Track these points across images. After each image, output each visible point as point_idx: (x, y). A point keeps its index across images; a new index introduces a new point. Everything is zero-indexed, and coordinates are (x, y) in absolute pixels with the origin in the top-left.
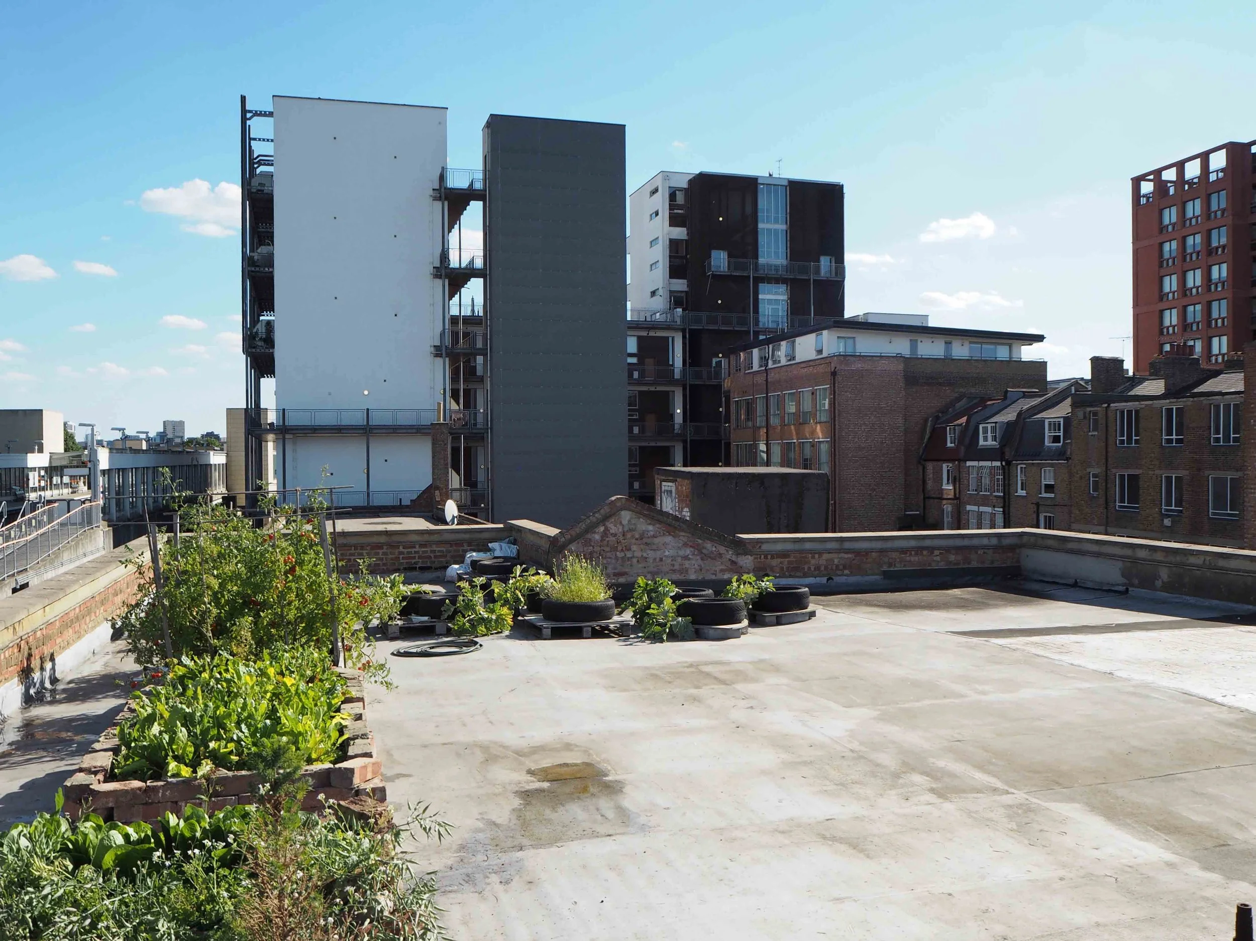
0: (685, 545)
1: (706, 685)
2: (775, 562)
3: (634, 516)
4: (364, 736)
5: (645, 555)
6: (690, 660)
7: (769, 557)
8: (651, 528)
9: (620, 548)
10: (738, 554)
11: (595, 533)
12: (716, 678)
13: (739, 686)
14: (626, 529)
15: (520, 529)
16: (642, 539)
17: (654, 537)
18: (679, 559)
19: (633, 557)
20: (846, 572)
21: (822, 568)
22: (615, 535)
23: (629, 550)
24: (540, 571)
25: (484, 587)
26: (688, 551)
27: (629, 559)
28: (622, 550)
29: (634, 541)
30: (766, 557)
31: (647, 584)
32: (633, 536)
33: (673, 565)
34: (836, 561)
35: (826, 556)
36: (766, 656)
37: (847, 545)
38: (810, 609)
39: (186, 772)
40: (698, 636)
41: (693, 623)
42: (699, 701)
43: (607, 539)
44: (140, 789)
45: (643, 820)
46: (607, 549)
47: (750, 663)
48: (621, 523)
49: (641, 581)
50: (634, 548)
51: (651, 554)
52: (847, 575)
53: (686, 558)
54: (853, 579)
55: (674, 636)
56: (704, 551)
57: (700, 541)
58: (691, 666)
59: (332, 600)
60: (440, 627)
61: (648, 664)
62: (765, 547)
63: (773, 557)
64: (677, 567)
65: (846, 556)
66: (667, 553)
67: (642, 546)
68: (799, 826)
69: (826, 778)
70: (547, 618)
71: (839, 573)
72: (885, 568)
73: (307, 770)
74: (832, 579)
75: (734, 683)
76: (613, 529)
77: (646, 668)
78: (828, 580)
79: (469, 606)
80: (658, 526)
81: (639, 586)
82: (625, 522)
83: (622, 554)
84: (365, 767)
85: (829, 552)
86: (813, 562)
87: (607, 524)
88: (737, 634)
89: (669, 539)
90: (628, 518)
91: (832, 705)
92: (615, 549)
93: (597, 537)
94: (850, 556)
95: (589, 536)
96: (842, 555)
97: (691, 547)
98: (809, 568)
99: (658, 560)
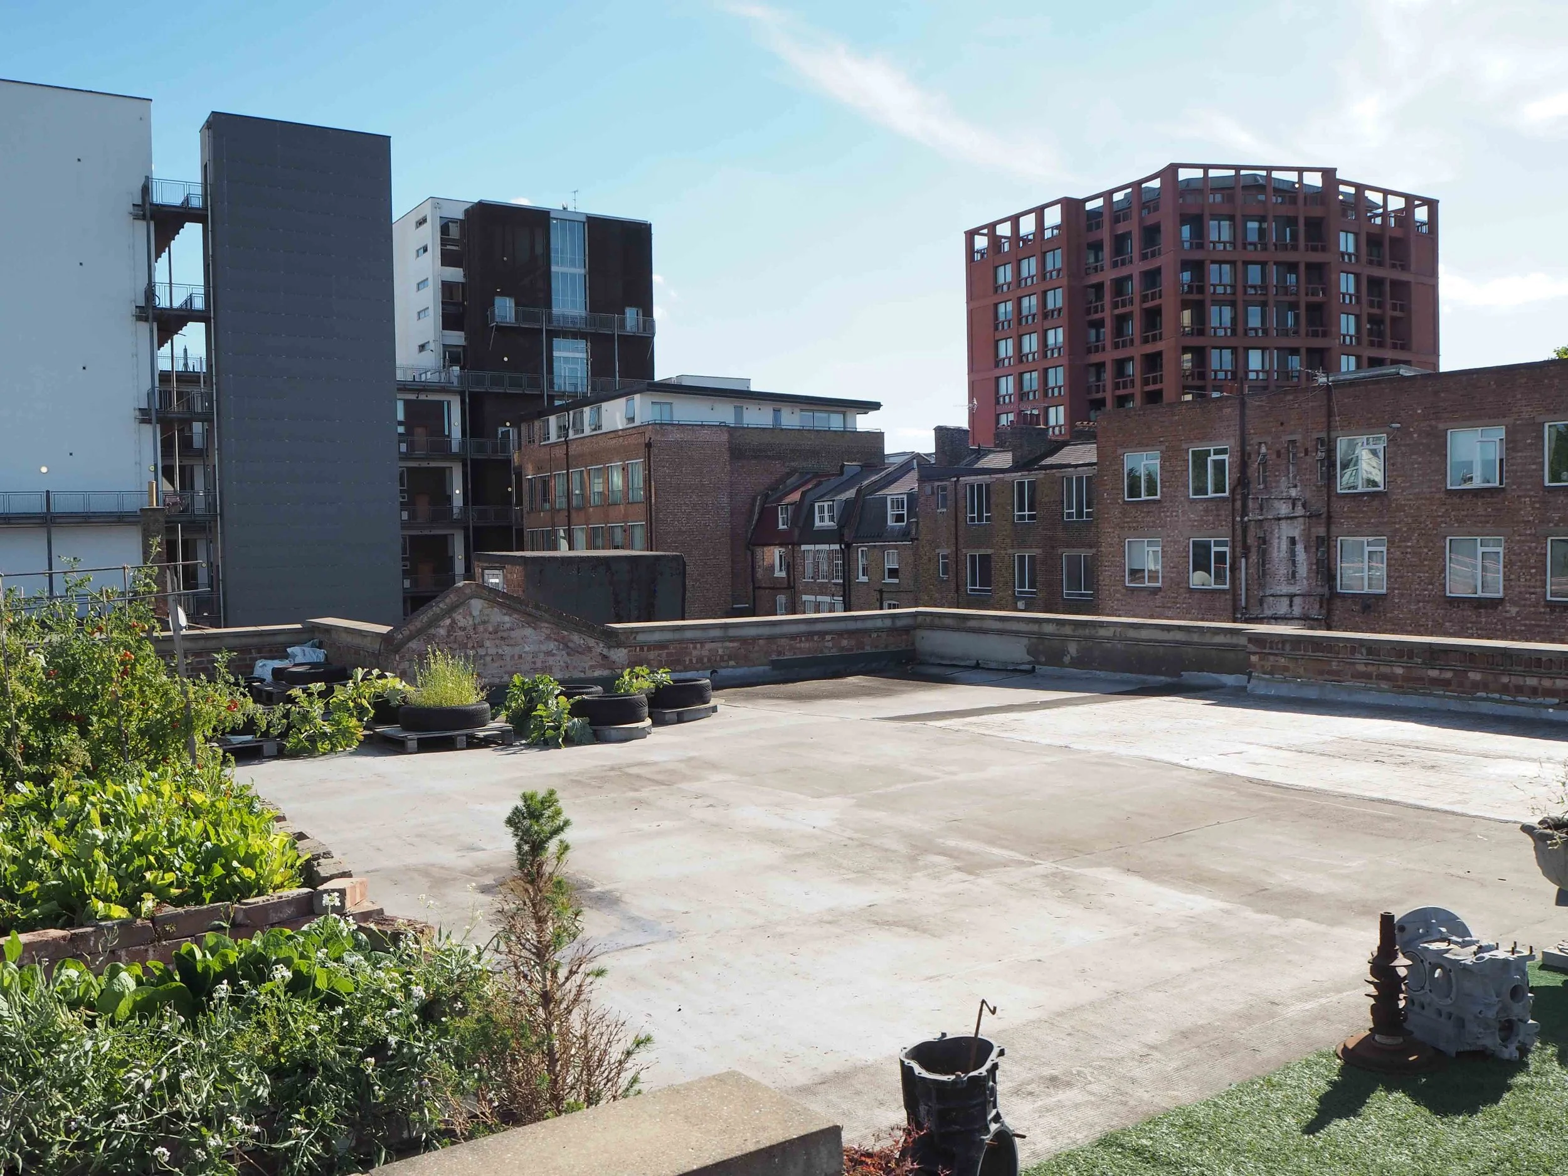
0: (548, 638)
1: (642, 787)
2: (652, 655)
3: (486, 605)
4: (327, 855)
5: (500, 651)
6: (609, 763)
7: (645, 649)
8: (507, 618)
9: (470, 645)
10: (609, 648)
11: (439, 626)
12: (649, 779)
13: (685, 786)
14: (477, 622)
15: (329, 629)
16: (496, 632)
17: (511, 629)
18: (541, 656)
19: (486, 654)
20: (732, 663)
21: (706, 660)
22: (464, 629)
23: (482, 646)
24: (387, 674)
25: (322, 695)
26: (552, 646)
27: (481, 657)
28: (473, 647)
29: (487, 635)
30: (642, 649)
31: (523, 683)
32: (486, 630)
33: (534, 663)
34: (720, 652)
35: (708, 646)
36: (692, 754)
37: (732, 632)
38: (712, 703)
39: (119, 912)
40: (598, 738)
41: (590, 724)
42: (648, 804)
43: (455, 634)
44: (64, 938)
45: (665, 926)
47: (681, 761)
48: (471, 614)
49: (517, 679)
50: (488, 643)
51: (507, 651)
52: (733, 667)
53: (549, 653)
54: (740, 671)
55: (570, 741)
56: (570, 644)
57: (566, 633)
58: (612, 769)
59: (187, 706)
60: (269, 747)
61: (561, 770)
62: (641, 638)
63: (649, 650)
64: (539, 665)
65: (731, 645)
66: (527, 649)
67: (498, 642)
68: (843, 914)
69: (840, 866)
70: (407, 728)
71: (722, 664)
72: (774, 657)
73: (281, 897)
74: (716, 672)
75: (675, 783)
76: (462, 622)
77: (564, 775)
78: (712, 673)
79: (305, 717)
80: (515, 616)
81: (515, 686)
82: (476, 613)
83: (474, 652)
84: (354, 888)
85: (713, 640)
86: (695, 653)
87: (455, 615)
88: (642, 734)
89: (528, 631)
90: (480, 607)
91: (802, 797)
92: (465, 646)
93: (442, 632)
94: (735, 644)
95: (432, 631)
96: (728, 644)
97: (555, 640)
98: (691, 660)
99: (516, 658)
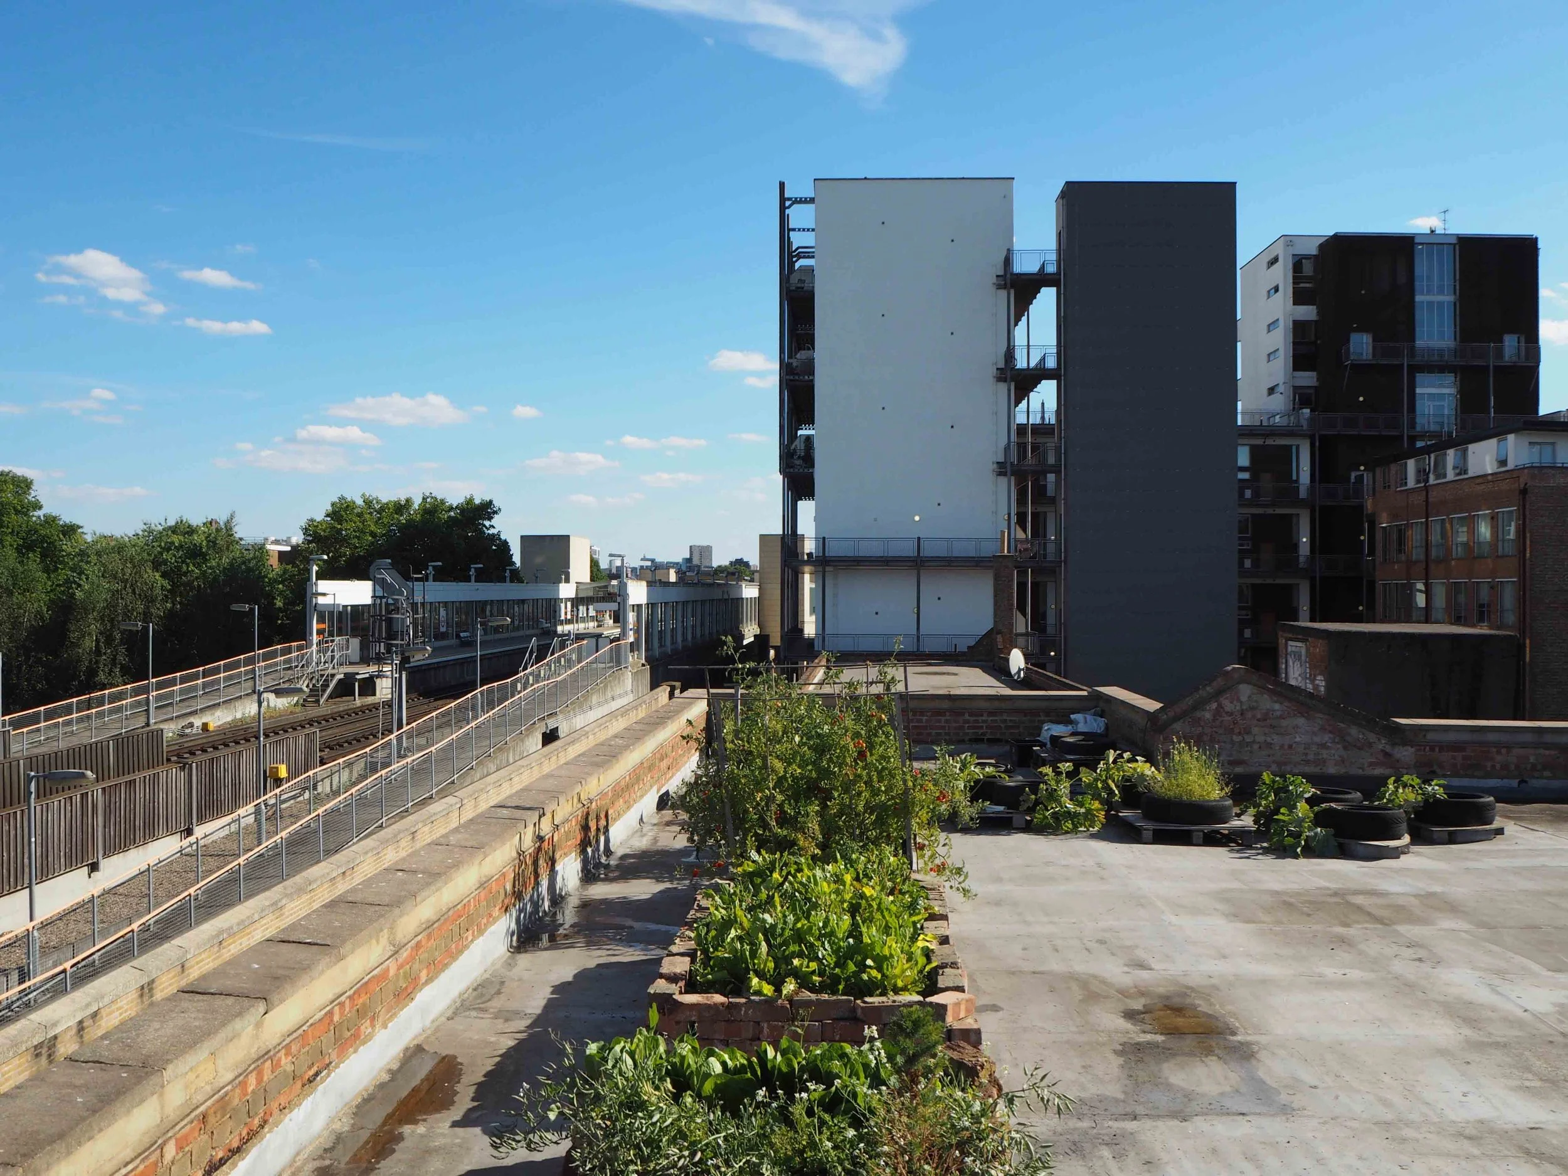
0: (1323, 729)
1: (1358, 922)
2: (1445, 757)
3: (1256, 691)
4: (954, 965)
5: (1269, 740)
6: (1333, 886)
7: (1437, 749)
8: (1277, 706)
9: (1237, 731)
10: (1394, 745)
11: (1205, 710)
12: (1369, 914)
13: (1402, 928)
14: (1244, 708)
15: (1110, 699)
16: (1265, 720)
17: (1282, 717)
18: (1314, 748)
19: (1254, 742)
20: (1547, 773)
21: (1513, 767)
22: (1231, 714)
23: (1248, 733)
24: (1138, 758)
25: (1069, 775)
26: (1326, 738)
27: (1248, 744)
28: (1240, 732)
29: (1255, 722)
30: (1432, 749)
31: (1274, 782)
32: (1254, 717)
33: (1306, 754)
34: (1532, 760)
35: (1516, 752)
36: (1437, 888)
37: (1548, 738)
38: (1496, 824)
39: (768, 989)
40: (1344, 853)
41: (1335, 835)
42: (1349, 945)
43: (1221, 719)
44: (723, 1004)
45: (1283, 1098)
46: (1221, 731)
47: (1415, 896)
48: (1238, 700)
49: (1266, 777)
50: (1255, 730)
51: (1276, 739)
52: (1548, 778)
53: (1323, 746)
54: (1556, 784)
55: (1312, 851)
56: (1348, 738)
57: (1342, 725)
58: (1336, 894)
59: (906, 791)
60: (1017, 819)
61: (1277, 887)
62: (1431, 736)
63: (1441, 749)
64: (1311, 757)
65: (1547, 752)
66: (1298, 739)
67: (1267, 730)
68: (1492, 1131)
69: (1528, 1069)
70: (1147, 816)
71: (1536, 774)
73: (894, 1001)
74: (1526, 782)
75: (1395, 924)
76: (1228, 706)
77: (1277, 893)
78: (1520, 783)
79: (1052, 795)
80: (1287, 704)
81: (1264, 783)
82: (1244, 698)
83: (1240, 738)
84: (957, 1004)
85: (1524, 745)
86: (1499, 758)
87: (1221, 699)
88: (1395, 854)
89: (1301, 721)
90: (1248, 693)
91: (1535, 967)
92: (1231, 731)
93: (1208, 715)
94: (1553, 752)
95: (1198, 714)
96: (1542, 751)
97: (1330, 732)
98: (1493, 766)
99: (1286, 747)
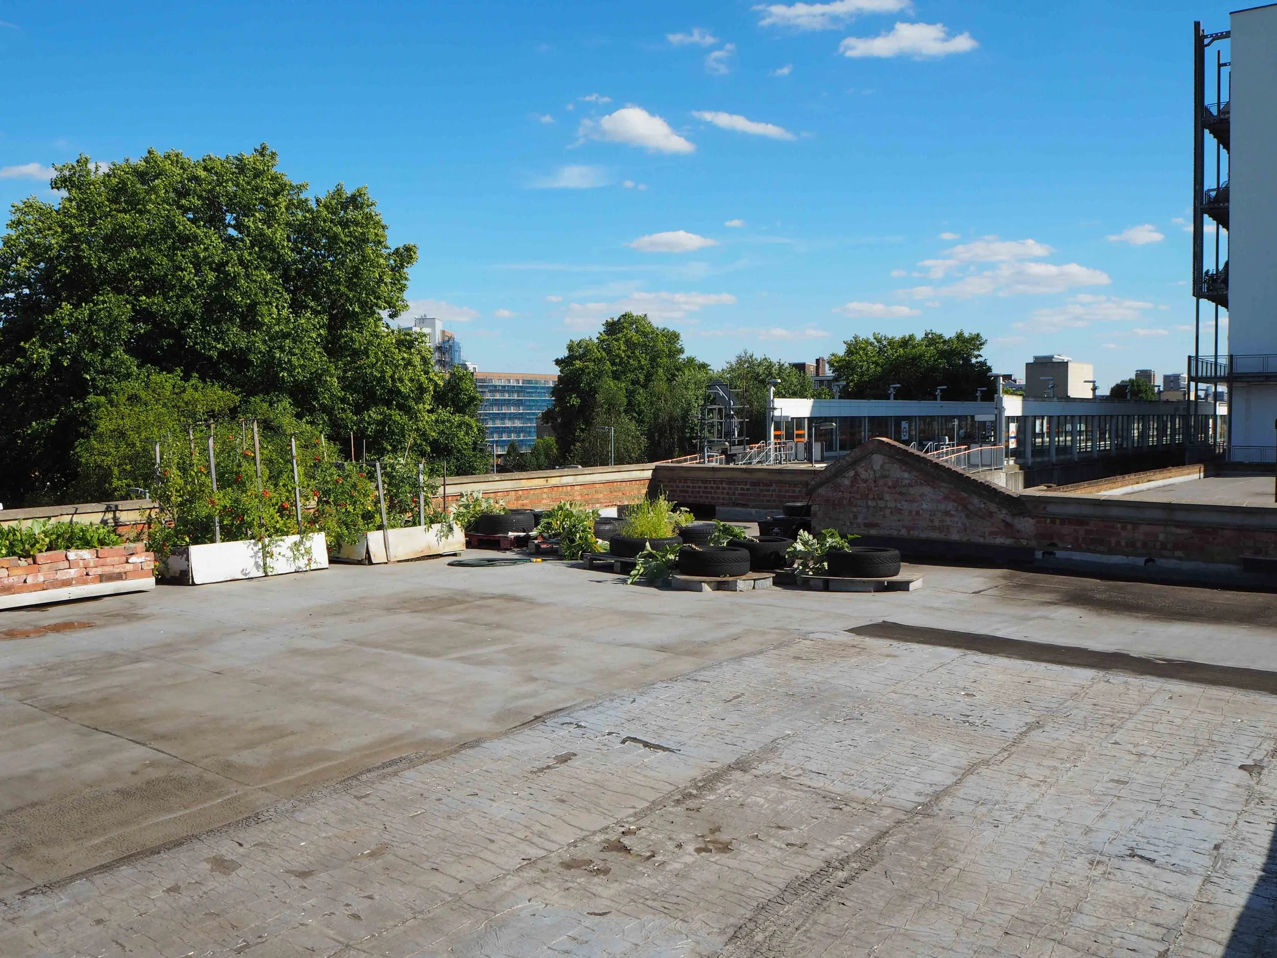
0: (946, 498)
2: (1066, 530)
3: (887, 461)
5: (899, 506)
7: (1058, 522)
8: (906, 475)
9: (871, 496)
10: (1014, 515)
11: (844, 477)
14: (877, 476)
16: (896, 487)
17: (910, 485)
18: (939, 515)
19: (886, 507)
20: (1178, 553)
21: (1139, 544)
22: (866, 481)
23: (882, 499)
26: (950, 506)
27: (882, 509)
28: (874, 498)
29: (886, 489)
30: (1053, 521)
32: (885, 484)
33: (932, 521)
34: (1161, 537)
35: (1144, 528)
43: (857, 485)
46: (858, 496)
48: (872, 468)
50: (887, 497)
51: (905, 505)
52: (1180, 559)
53: (947, 513)
54: (1187, 565)
56: (971, 507)
57: (965, 495)
62: (1051, 509)
63: (1063, 522)
64: (937, 523)
65: (1179, 531)
66: (924, 506)
67: (897, 496)
71: (1166, 553)
72: (1248, 555)
74: (1153, 561)
76: (864, 475)
78: (1146, 561)
80: (914, 473)
82: (877, 467)
83: (874, 503)
85: (1151, 522)
86: (1123, 534)
87: (858, 468)
89: (927, 490)
90: (880, 462)
92: (866, 497)
93: (847, 482)
94: (1185, 531)
95: (839, 480)
96: (1173, 529)
97: (954, 501)
98: (1118, 543)
99: (914, 513)
